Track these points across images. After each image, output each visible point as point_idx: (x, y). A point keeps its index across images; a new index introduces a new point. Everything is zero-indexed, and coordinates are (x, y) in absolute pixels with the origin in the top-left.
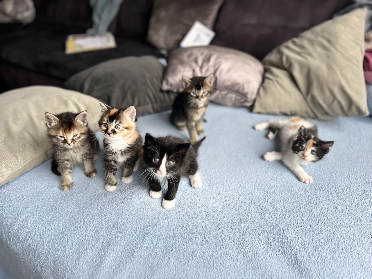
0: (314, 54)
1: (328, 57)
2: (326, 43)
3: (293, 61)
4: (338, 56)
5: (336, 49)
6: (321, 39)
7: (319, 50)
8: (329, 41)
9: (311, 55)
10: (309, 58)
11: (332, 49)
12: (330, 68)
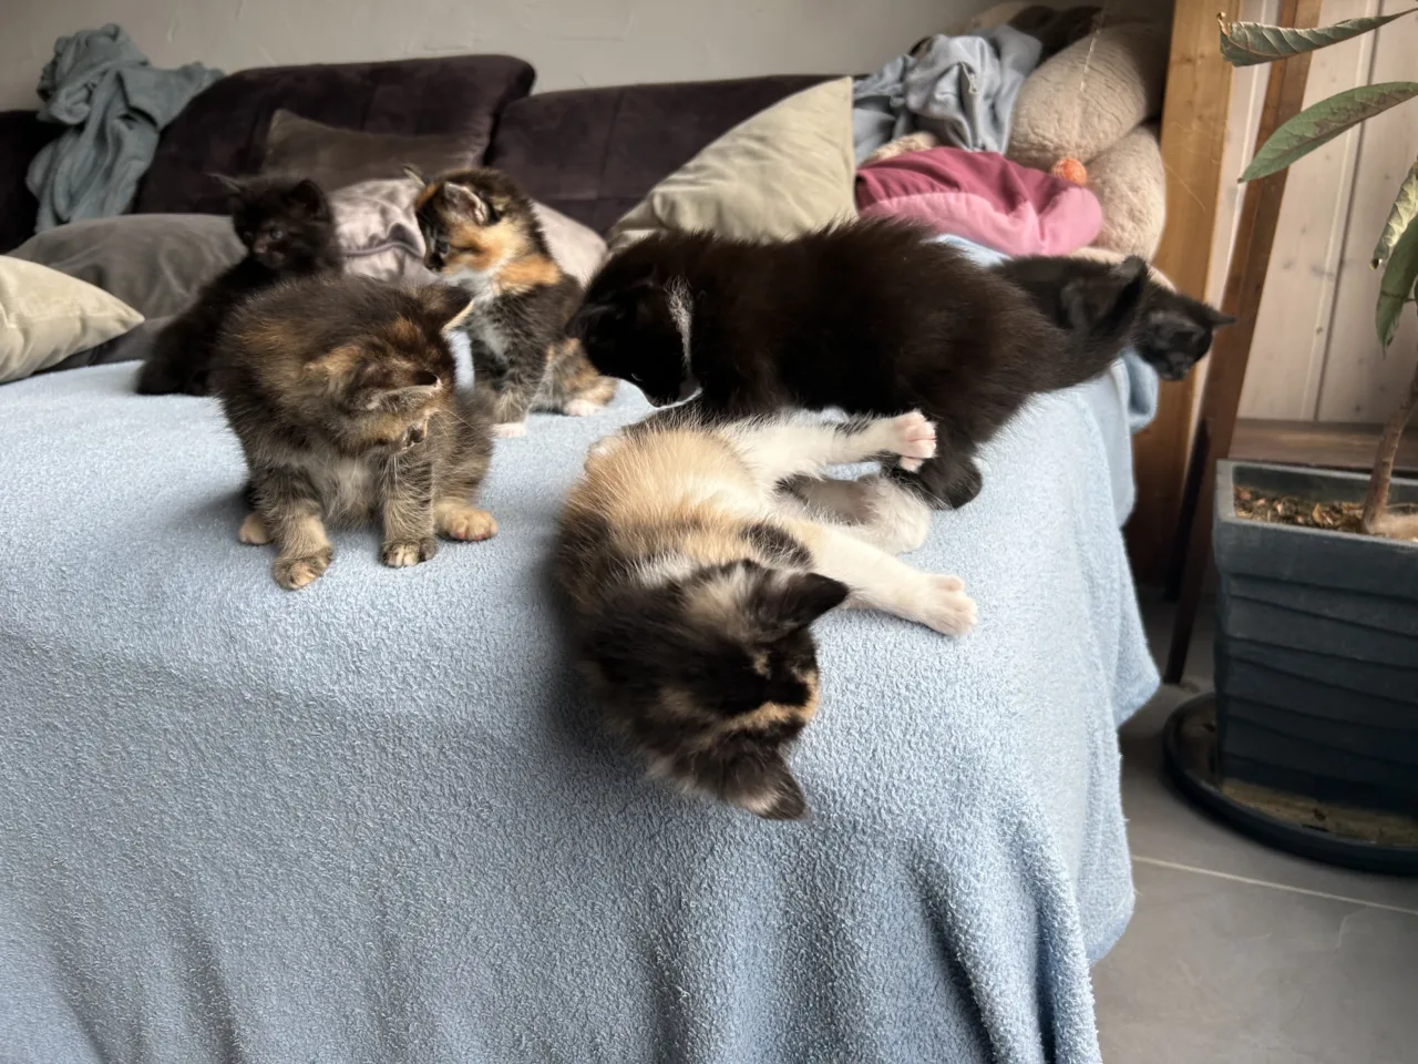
0: (728, 171)
1: (762, 169)
2: (755, 146)
3: (678, 198)
4: (786, 162)
5: (779, 151)
6: (743, 142)
7: (741, 161)
8: (761, 139)
9: (721, 176)
10: (717, 183)
11: (770, 152)
12: (767, 190)
